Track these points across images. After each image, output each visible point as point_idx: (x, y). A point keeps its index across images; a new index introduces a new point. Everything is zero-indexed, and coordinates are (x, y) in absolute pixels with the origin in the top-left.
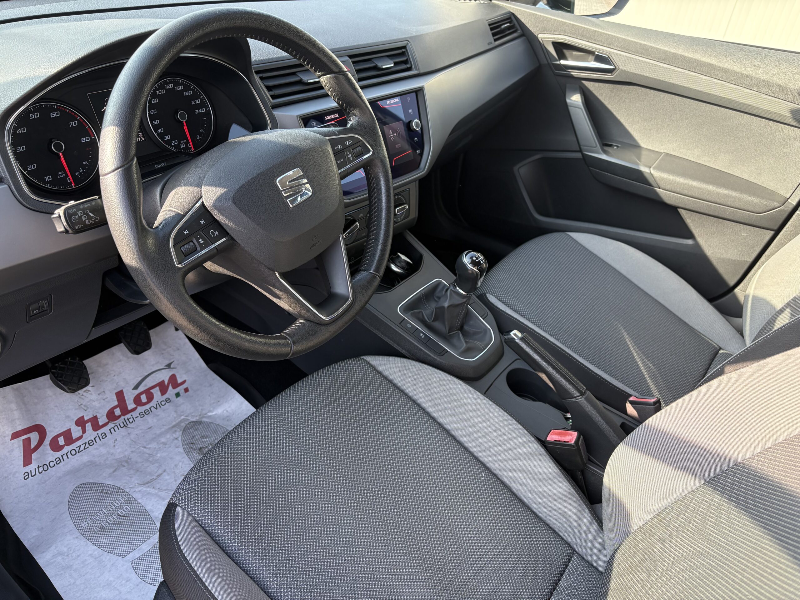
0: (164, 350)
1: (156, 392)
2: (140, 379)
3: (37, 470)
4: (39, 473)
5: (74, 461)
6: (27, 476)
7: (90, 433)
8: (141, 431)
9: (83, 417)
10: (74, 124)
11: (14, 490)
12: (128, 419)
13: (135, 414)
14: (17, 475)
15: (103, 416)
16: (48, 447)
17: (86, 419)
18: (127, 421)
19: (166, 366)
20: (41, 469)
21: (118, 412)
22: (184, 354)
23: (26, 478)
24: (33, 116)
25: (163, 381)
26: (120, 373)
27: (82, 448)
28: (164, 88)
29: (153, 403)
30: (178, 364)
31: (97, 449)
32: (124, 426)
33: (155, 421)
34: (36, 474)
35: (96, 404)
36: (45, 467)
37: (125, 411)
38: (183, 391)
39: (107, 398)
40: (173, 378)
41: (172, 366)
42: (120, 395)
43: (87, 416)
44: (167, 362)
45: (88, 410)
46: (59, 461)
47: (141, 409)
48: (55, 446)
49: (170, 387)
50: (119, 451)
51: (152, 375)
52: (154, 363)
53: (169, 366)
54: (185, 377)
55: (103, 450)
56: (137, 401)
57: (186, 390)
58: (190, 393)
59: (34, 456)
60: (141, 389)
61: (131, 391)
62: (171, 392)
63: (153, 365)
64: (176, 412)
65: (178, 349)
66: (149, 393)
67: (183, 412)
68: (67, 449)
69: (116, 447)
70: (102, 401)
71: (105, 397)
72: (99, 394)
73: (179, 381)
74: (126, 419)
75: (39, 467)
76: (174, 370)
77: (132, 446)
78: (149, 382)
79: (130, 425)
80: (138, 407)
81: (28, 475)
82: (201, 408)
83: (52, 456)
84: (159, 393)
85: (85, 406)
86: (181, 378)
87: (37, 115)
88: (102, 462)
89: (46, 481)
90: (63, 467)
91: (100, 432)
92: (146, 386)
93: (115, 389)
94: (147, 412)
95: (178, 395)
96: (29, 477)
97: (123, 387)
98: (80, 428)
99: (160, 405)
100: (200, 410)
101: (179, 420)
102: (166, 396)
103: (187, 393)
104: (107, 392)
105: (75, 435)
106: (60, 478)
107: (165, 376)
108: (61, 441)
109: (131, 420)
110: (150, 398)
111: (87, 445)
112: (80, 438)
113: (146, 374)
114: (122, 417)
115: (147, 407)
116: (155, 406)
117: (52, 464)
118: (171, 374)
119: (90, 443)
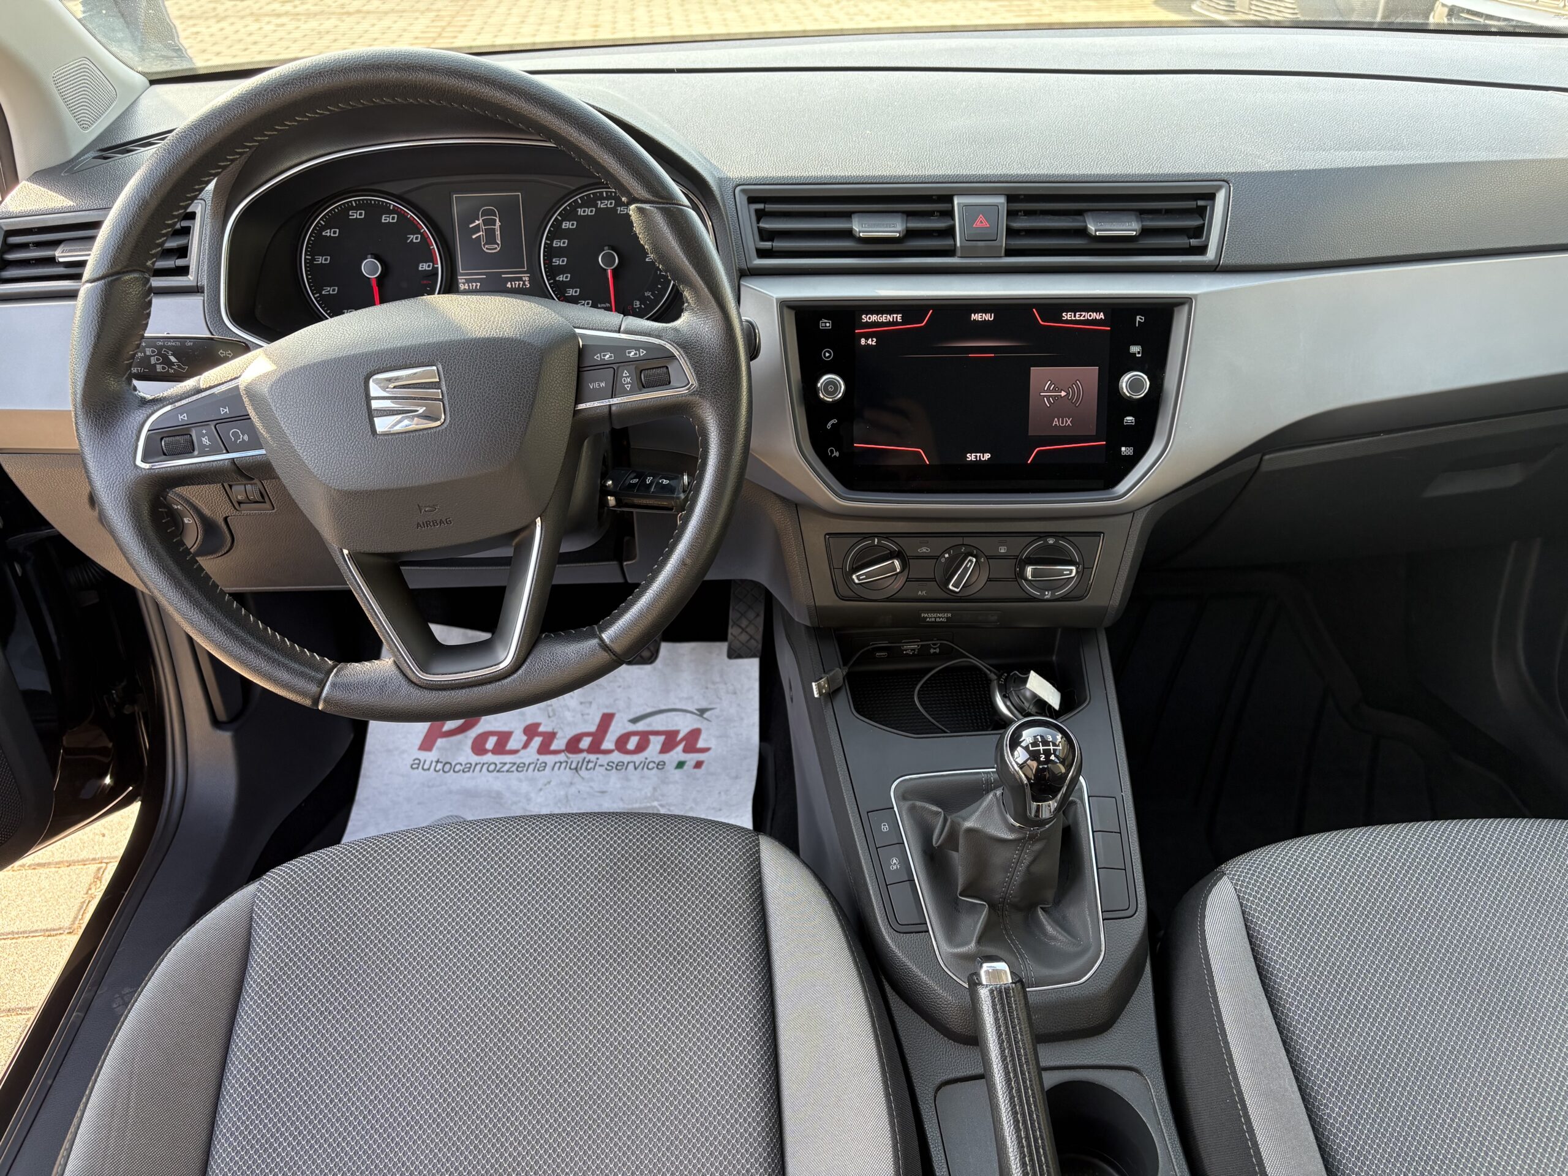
0: (714, 683)
1: (656, 742)
2: (649, 710)
3: (434, 764)
4: (435, 770)
5: (484, 780)
6: (417, 764)
7: (530, 754)
8: (588, 789)
9: (538, 725)
10: (414, 238)
11: (390, 773)
12: (589, 762)
13: (603, 759)
14: (405, 756)
15: (564, 737)
16: (470, 742)
17: (541, 729)
18: (585, 763)
19: (698, 710)
20: (439, 766)
21: (585, 743)
22: (739, 705)
23: (414, 766)
24: (355, 215)
25: (677, 732)
26: (629, 687)
27: (506, 768)
28: (595, 206)
29: (638, 758)
30: (718, 717)
31: (520, 780)
32: (576, 769)
33: (618, 785)
34: (429, 769)
35: (568, 715)
36: (447, 767)
37: (595, 748)
38: (693, 763)
39: (588, 714)
40: (695, 734)
41: (705, 716)
42: (607, 720)
43: (546, 726)
44: (704, 705)
45: (553, 719)
46: (469, 768)
47: (617, 757)
48: (479, 747)
49: (681, 747)
50: (539, 800)
51: (669, 714)
52: (685, 695)
53: (702, 712)
54: (712, 743)
55: (525, 787)
56: (621, 743)
57: (699, 765)
58: (699, 772)
59: (440, 742)
60: (641, 726)
61: (625, 721)
62: (677, 754)
63: (681, 699)
64: (655, 789)
65: (735, 693)
66: (644, 739)
67: (663, 795)
68: (489, 758)
69: (542, 793)
70: (579, 716)
71: (587, 711)
72: (581, 703)
73: (701, 744)
74: (587, 760)
75: (438, 762)
76: (705, 722)
77: (559, 805)
78: (658, 723)
79: (583, 772)
80: (616, 753)
81: (419, 764)
82: (693, 805)
83: (466, 755)
84: (659, 747)
85: (553, 710)
86: (706, 740)
87: (361, 214)
88: (510, 802)
89: (433, 786)
90: (466, 781)
91: (543, 758)
92: (650, 725)
93: (607, 707)
94: (619, 766)
95: (681, 765)
96: (418, 768)
97: (619, 711)
98: (525, 738)
99: (645, 765)
100: (687, 808)
101: (648, 805)
102: (665, 757)
103: (696, 770)
104: (594, 706)
105: (512, 745)
106: (451, 792)
107: (684, 725)
108: (491, 743)
109: (591, 765)
110: (641, 747)
111: (514, 768)
112: (514, 752)
113: (663, 707)
114: (584, 754)
115: (626, 758)
116: (637, 765)
117: (458, 768)
118: (695, 726)
119: (520, 767)
